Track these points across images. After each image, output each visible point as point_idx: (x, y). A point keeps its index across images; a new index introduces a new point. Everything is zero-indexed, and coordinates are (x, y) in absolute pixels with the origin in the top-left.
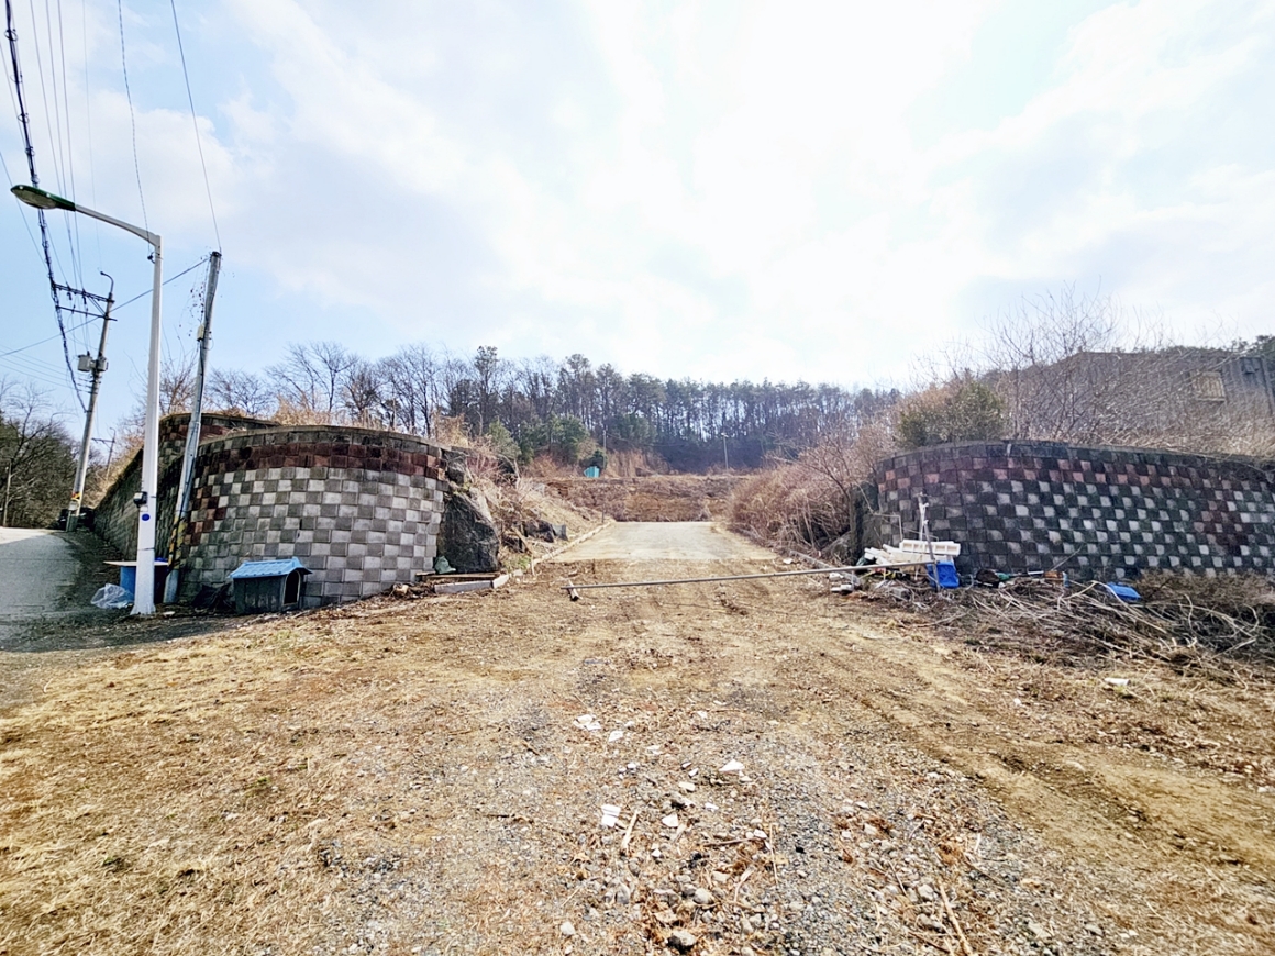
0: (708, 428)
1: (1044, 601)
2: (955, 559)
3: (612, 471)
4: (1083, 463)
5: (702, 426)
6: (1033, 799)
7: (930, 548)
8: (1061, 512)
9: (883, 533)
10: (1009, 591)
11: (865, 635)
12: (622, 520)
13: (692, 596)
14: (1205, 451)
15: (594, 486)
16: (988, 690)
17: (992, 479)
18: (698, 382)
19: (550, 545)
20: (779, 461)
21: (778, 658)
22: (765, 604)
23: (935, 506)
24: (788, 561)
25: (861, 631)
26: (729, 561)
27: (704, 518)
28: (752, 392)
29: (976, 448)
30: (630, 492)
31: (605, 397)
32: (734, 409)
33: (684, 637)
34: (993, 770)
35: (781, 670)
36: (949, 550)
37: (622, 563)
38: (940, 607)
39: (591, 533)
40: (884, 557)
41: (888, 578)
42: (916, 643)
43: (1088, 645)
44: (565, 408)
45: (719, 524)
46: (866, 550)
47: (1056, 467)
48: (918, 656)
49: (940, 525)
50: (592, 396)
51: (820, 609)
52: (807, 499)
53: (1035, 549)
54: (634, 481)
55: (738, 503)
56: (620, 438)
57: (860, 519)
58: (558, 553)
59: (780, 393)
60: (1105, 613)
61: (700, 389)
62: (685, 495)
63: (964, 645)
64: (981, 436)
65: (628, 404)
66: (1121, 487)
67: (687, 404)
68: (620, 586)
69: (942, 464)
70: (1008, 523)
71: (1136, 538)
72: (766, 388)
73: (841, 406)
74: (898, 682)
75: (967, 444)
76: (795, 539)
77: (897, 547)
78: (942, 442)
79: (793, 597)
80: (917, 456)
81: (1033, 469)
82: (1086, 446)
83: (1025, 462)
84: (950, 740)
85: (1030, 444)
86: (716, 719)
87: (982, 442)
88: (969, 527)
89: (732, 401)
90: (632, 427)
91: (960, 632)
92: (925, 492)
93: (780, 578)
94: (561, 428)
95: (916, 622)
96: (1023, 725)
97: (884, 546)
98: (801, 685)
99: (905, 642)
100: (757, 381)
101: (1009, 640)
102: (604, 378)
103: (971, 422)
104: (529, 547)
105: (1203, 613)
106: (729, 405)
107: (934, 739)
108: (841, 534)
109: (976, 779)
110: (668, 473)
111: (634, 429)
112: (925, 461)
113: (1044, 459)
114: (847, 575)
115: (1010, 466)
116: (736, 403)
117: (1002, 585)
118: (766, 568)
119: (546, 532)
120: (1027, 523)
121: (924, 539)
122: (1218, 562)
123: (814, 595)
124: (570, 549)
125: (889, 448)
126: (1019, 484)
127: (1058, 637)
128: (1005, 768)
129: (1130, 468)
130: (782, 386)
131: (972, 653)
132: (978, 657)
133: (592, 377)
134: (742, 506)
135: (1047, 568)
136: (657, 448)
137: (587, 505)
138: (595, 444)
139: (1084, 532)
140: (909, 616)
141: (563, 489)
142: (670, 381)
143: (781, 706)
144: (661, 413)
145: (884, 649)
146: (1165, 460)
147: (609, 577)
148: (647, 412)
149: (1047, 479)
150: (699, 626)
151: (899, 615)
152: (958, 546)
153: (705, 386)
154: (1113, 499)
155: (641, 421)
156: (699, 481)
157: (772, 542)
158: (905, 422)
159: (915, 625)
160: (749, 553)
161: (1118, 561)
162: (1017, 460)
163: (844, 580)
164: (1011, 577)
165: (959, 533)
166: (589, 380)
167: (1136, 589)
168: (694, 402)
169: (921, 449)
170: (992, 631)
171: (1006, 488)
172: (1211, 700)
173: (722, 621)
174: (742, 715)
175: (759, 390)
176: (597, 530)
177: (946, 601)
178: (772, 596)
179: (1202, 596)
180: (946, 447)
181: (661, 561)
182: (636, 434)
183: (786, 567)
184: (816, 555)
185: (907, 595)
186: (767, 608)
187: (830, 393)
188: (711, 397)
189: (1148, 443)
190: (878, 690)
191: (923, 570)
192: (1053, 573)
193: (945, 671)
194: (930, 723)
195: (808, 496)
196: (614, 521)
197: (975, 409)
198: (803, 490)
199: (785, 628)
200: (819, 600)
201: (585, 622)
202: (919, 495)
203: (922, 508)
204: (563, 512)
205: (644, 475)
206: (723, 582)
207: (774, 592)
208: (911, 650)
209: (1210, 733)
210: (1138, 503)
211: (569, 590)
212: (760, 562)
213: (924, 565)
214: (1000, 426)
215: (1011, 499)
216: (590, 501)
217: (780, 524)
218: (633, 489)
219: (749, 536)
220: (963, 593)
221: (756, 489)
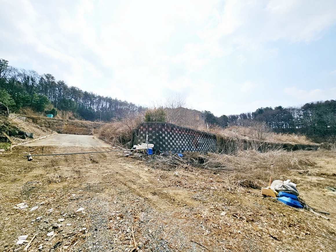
0: (97, 108)
1: (168, 157)
2: (153, 148)
3: (59, 116)
4: (178, 129)
5: (95, 107)
6: (156, 201)
7: (148, 145)
8: (173, 139)
9: (138, 141)
10: (162, 155)
11: (130, 167)
12: (61, 133)
13: (81, 158)
14: (195, 129)
15: (50, 120)
16: (153, 178)
17: (162, 131)
18: (95, 94)
19: (23, 140)
20: (115, 120)
21: (104, 175)
22: (105, 160)
23: (150, 135)
24: (114, 148)
25: (129, 166)
26: (96, 147)
27: (92, 134)
28: (111, 101)
29: (160, 123)
30: (65, 124)
31: (60, 91)
32: (106, 104)
33: (74, 171)
34: (150, 196)
35: (104, 178)
36: (152, 146)
37: (56, 147)
38: (148, 159)
39: (46, 136)
40: (138, 147)
41: (138, 152)
42: (141, 168)
43: (173, 166)
44: (41, 91)
45: (96, 136)
46: (134, 145)
47: (173, 129)
48: (141, 171)
49: (151, 140)
50: (54, 90)
51: (120, 161)
52: (121, 132)
53: (168, 146)
54: (67, 121)
55: (102, 131)
56: (64, 106)
57: (134, 138)
58: (27, 143)
59: (120, 102)
60: (177, 159)
61: (95, 96)
62: (86, 127)
63: (151, 168)
64: (161, 121)
65: (69, 96)
66: (183, 135)
67: (91, 100)
68: (53, 155)
69: (153, 126)
70: (164, 140)
71: (184, 145)
72: (116, 101)
73: (135, 109)
74: (134, 178)
75: (158, 122)
76: (117, 142)
77: (141, 145)
78: (154, 121)
79: (113, 158)
80: (148, 124)
81: (169, 129)
82: (178, 126)
83: (168, 128)
84: (143, 191)
85: (169, 124)
86: (79, 196)
87: (161, 122)
88: (156, 141)
89: (105, 102)
90: (69, 103)
91: (151, 165)
92: (148, 132)
93: (111, 152)
94: (38, 98)
95: (142, 163)
96: (158, 185)
97: (138, 144)
98: (109, 182)
99: (139, 168)
100: (113, 98)
101: (160, 166)
102: (60, 85)
103: (159, 118)
104: (11, 140)
105: (191, 159)
106: (104, 103)
107: (139, 191)
108: (129, 141)
109: (146, 199)
110: (81, 120)
111: (70, 104)
112: (149, 125)
113: (171, 127)
114: (129, 151)
115: (165, 128)
116: (107, 102)
117: (161, 154)
118: (107, 150)
119: (22, 135)
120: (167, 141)
121: (146, 143)
122: (194, 149)
123: (118, 157)
124: (34, 142)
125: (142, 121)
126: (167, 132)
127: (169, 165)
128: (152, 195)
129: (185, 131)
130: (120, 101)
131: (152, 169)
132: (153, 170)
133: (55, 84)
134: (103, 132)
135: (169, 150)
136: (78, 111)
137: (46, 127)
138: (53, 106)
139: (176, 143)
140: (141, 162)
141: (35, 121)
142: (86, 92)
143: (101, 188)
144: (81, 101)
145: (133, 170)
146: (190, 130)
147: (49, 152)
148: (76, 99)
149: (171, 132)
150: (81, 167)
151: (139, 161)
152: (154, 145)
153: (97, 96)
154: (181, 137)
155: (73, 102)
156: (91, 123)
157: (111, 142)
158: (146, 115)
159: (142, 164)
160: (103, 145)
161: (181, 149)
162: (167, 127)
163: (127, 153)
164: (163, 152)
165: (154, 142)
166: (54, 84)
167: (182, 154)
168: (93, 100)
169: (149, 122)
170: (157, 164)
171: (164, 133)
172: (189, 175)
173: (89, 165)
174: (88, 193)
175: (114, 100)
176: (48, 136)
177: (149, 158)
178: (107, 157)
179: (191, 156)
180: (154, 122)
181: (72, 147)
182: (71, 106)
183: (113, 149)
184: (122, 146)
185: (141, 157)
186: (105, 161)
187: (132, 105)
188: (99, 100)
189: (188, 127)
190: (129, 181)
191: (146, 150)
192: (170, 151)
193: (145, 174)
194: (139, 187)
195: (122, 131)
196: (57, 133)
197: (160, 115)
198: (121, 129)
199: (108, 166)
200: (120, 158)
201: (33, 168)
202: (147, 133)
203: (147, 136)
204: (33, 128)
205: (72, 119)
206: (92, 154)
207: (108, 156)
208: (139, 170)
209: (188, 181)
210: (185, 138)
211: (28, 157)
212: (106, 148)
213: (146, 149)
214: (165, 119)
215: (165, 135)
216: (47, 125)
217: (113, 137)
218: (66, 123)
219: (104, 140)
220: (153, 156)
221: (108, 128)
